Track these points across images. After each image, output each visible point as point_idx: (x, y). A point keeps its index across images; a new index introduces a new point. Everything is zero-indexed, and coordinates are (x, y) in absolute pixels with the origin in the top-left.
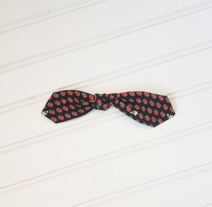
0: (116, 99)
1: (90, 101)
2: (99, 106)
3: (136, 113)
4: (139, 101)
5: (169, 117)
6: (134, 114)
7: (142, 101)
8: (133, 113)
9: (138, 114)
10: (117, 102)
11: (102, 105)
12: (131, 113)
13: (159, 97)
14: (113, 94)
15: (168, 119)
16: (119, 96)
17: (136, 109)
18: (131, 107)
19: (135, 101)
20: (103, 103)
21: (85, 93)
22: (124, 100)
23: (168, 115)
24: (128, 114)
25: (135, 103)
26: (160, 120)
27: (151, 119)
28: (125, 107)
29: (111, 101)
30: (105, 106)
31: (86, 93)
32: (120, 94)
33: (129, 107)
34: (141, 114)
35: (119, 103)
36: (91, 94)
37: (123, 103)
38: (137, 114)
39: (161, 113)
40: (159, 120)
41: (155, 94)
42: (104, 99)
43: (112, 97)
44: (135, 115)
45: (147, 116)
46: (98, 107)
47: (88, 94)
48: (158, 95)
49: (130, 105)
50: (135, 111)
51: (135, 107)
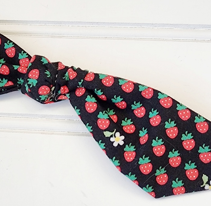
0: (80, 83)
1: (16, 67)
2: (29, 85)
3: (118, 140)
4: (139, 110)
5: (207, 187)
6: (112, 139)
7: (147, 114)
8: (112, 136)
9: (124, 146)
10: (80, 93)
11: (39, 85)
12: (107, 134)
13: (197, 120)
14: (79, 71)
15: (203, 189)
16: (89, 78)
17: (125, 129)
18: (110, 119)
19: (129, 107)
20: (42, 81)
21: (14, 43)
22: (99, 93)
23: (205, 178)
24: (98, 135)
25: (127, 113)
26: (180, 183)
27: (154, 171)
28: (96, 113)
29: (66, 83)
30: (44, 91)
31: (15, 46)
32: (97, 75)
33: (106, 116)
34: (132, 148)
35: (84, 96)
36: (24, 52)
37: (94, 100)
38: (122, 143)
39: (187, 167)
40: (177, 184)
41: (188, 109)
42: (48, 73)
43: (70, 75)
44: (115, 145)
45: (147, 160)
46: (27, 89)
47: (18, 50)
48: (197, 115)
49: (112, 112)
50: (118, 134)
51: (124, 123)
